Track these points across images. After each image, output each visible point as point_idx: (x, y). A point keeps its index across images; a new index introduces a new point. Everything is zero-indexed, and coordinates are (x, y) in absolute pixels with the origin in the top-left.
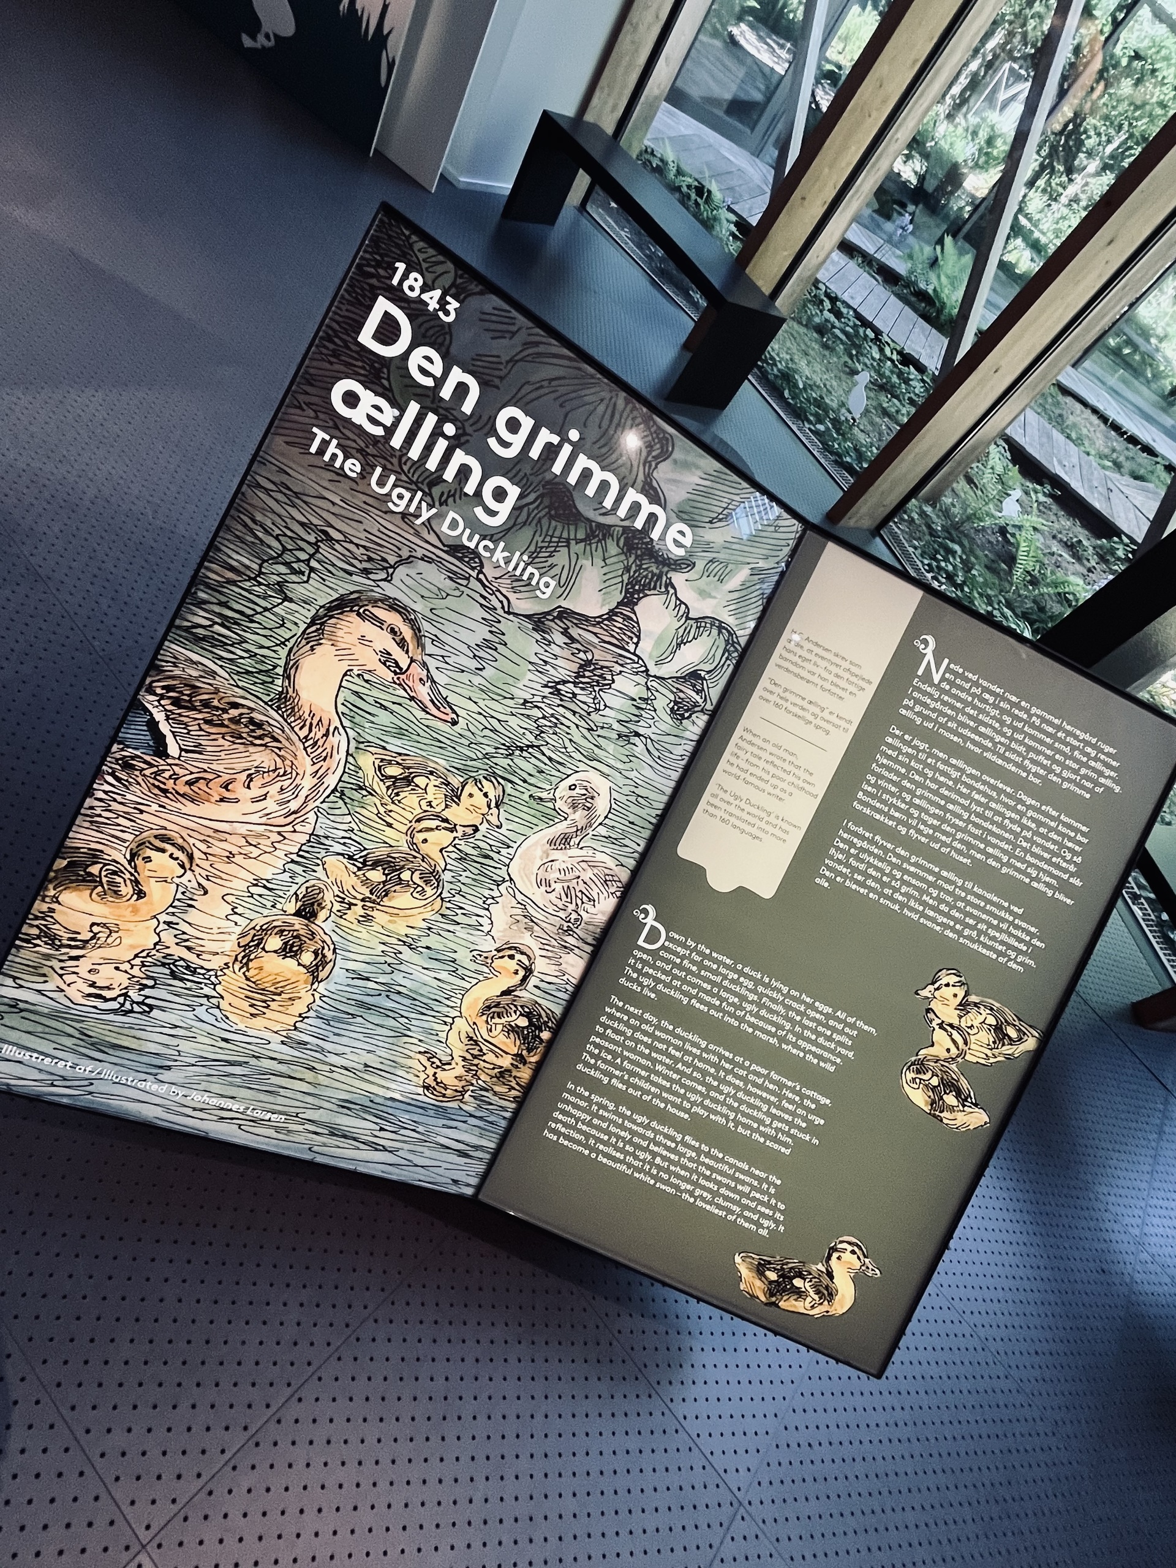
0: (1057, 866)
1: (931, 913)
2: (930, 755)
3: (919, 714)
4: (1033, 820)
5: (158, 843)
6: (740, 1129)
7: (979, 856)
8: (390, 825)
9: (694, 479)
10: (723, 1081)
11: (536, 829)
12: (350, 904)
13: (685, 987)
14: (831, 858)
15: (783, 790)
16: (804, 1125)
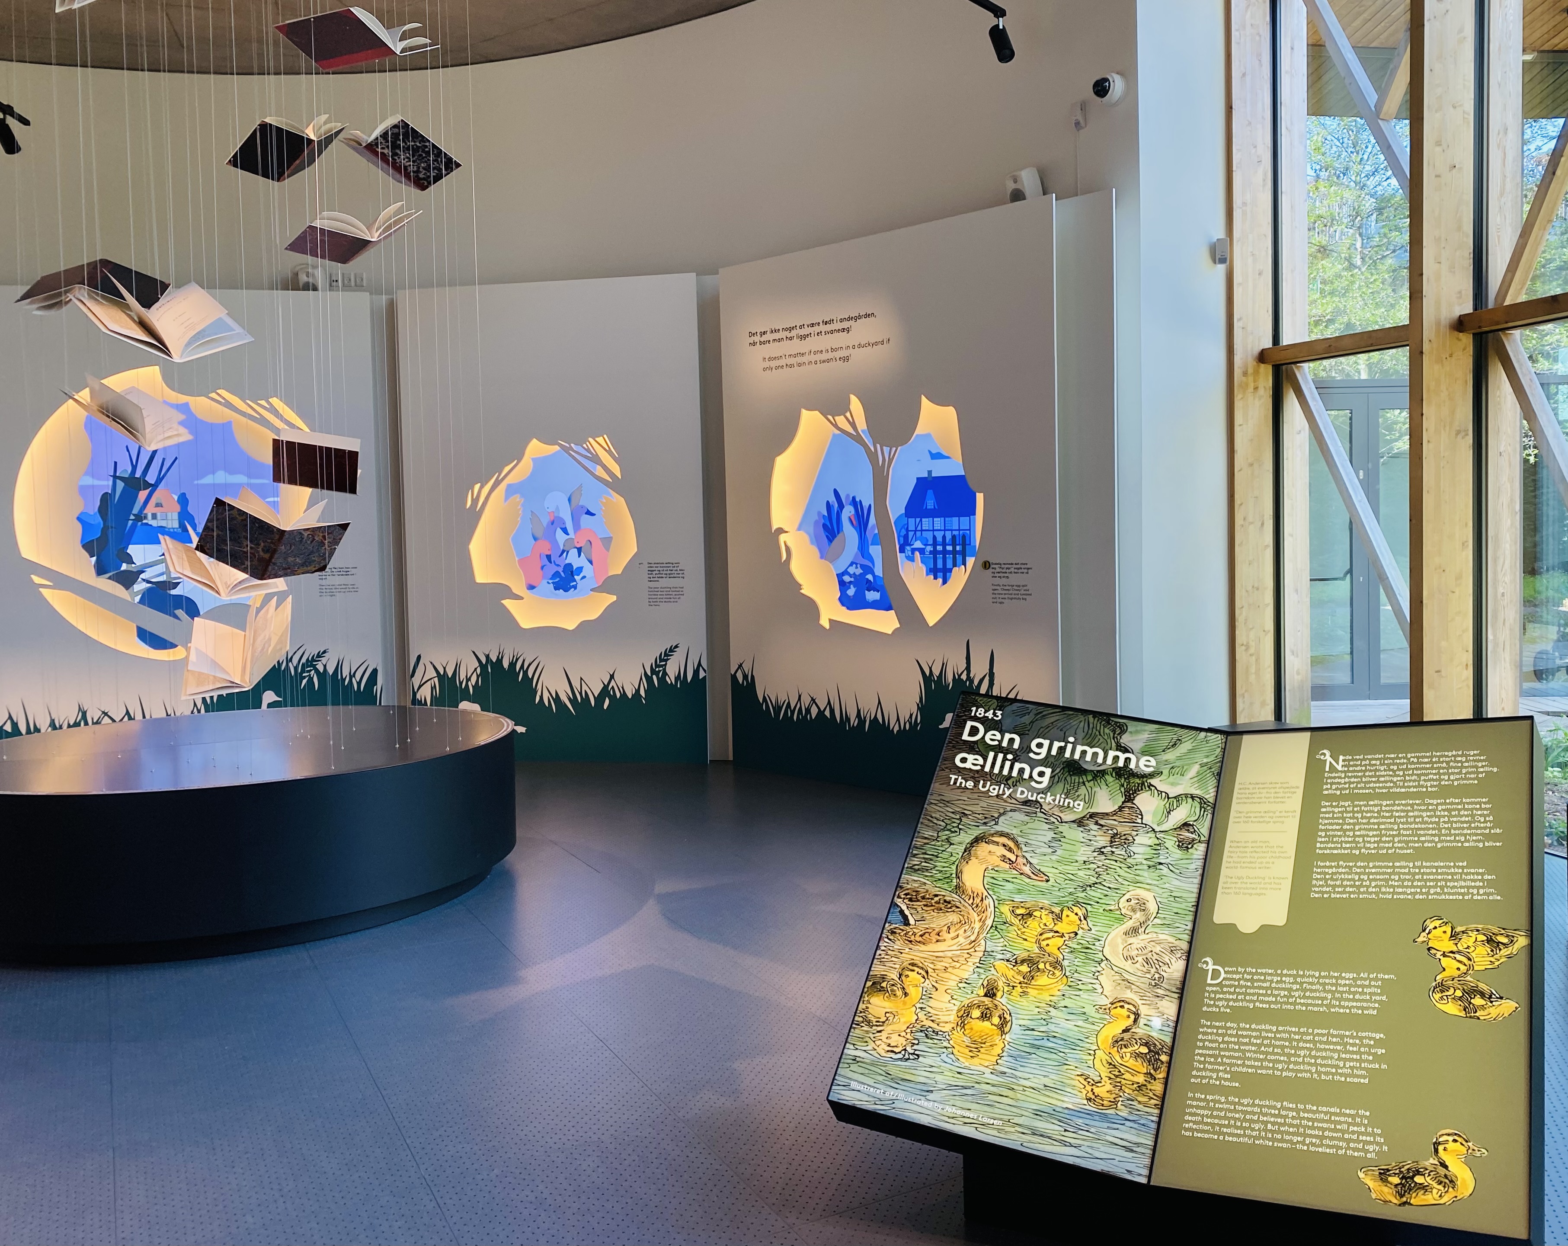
0: (1477, 828)
1: (1400, 890)
2: (1354, 806)
3: (1336, 789)
4: (1444, 810)
5: (910, 967)
6: (1323, 1077)
7: (1416, 845)
8: (1026, 940)
9: (1146, 736)
10: (1298, 1048)
11: (1113, 928)
12: (1013, 987)
13: (1247, 998)
14: (1315, 886)
15: (1267, 863)
16: (1371, 1058)
